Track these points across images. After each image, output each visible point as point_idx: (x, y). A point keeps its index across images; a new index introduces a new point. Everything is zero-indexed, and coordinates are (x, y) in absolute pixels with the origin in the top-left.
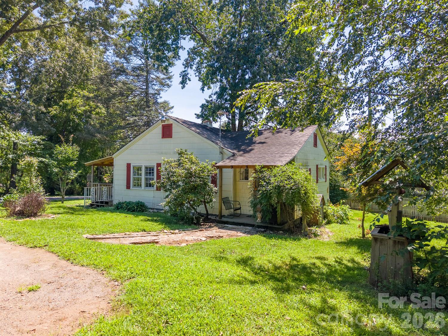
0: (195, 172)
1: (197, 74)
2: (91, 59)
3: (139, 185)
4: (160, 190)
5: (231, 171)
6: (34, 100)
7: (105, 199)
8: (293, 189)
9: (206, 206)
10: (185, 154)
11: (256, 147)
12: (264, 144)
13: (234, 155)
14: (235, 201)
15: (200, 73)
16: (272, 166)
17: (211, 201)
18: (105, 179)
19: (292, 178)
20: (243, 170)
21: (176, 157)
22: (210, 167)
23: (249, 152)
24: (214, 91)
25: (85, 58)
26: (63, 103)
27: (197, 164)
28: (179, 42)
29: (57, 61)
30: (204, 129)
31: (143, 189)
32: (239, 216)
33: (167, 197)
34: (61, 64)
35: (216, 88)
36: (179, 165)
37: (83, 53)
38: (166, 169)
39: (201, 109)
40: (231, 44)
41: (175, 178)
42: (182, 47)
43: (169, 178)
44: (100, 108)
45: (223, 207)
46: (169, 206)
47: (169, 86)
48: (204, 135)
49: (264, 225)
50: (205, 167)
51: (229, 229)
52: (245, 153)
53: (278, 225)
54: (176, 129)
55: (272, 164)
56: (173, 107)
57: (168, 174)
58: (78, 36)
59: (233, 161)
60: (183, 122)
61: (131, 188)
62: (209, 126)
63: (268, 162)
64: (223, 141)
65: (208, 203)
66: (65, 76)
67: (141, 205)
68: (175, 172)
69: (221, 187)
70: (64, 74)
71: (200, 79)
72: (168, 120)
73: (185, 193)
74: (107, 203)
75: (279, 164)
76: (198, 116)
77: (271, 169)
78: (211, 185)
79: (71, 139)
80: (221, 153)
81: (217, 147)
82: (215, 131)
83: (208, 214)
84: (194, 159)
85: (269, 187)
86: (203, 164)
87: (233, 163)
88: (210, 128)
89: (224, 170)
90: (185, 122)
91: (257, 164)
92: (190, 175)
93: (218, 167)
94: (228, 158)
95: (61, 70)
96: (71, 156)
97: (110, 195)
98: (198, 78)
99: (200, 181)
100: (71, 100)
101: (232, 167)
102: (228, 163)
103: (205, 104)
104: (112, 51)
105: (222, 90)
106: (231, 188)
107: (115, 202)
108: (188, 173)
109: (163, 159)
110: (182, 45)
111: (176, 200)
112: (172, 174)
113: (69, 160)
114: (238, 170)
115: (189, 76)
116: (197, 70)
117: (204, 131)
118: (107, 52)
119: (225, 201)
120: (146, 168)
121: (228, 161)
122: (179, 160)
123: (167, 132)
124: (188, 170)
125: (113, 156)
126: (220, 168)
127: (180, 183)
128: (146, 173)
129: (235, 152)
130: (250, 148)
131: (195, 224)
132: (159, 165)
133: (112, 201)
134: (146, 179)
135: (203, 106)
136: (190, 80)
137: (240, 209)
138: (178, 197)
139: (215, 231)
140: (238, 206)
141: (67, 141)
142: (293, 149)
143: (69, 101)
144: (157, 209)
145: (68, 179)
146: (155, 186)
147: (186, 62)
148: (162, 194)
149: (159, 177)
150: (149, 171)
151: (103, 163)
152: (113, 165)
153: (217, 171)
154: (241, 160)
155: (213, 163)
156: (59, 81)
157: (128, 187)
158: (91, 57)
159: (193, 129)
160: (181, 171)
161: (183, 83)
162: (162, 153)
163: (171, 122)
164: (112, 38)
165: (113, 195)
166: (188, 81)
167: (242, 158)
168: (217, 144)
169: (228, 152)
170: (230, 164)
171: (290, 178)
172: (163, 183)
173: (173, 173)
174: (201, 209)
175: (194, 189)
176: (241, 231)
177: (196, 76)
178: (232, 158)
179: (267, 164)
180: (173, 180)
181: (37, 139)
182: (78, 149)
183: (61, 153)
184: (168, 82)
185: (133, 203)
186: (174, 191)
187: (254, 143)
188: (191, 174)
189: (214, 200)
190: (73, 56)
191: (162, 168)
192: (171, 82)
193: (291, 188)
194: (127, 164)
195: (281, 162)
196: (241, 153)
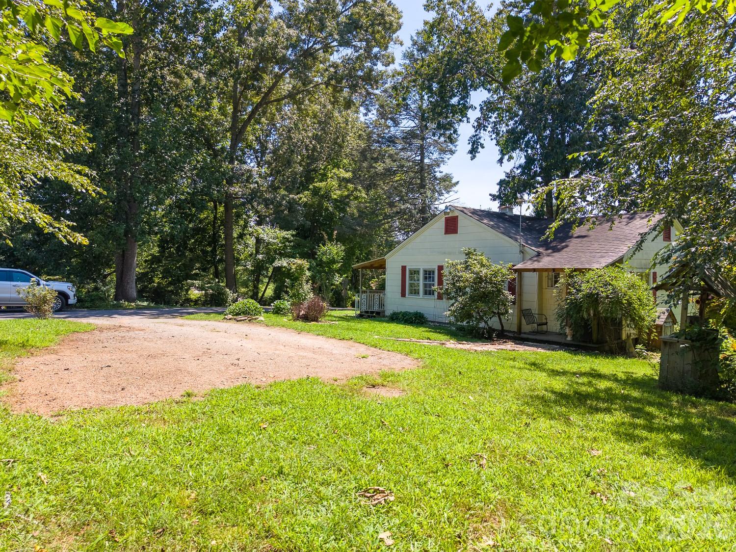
0: (486, 277)
1: (494, 136)
2: (347, 124)
3: (416, 292)
4: (442, 299)
5: (535, 275)
6: (287, 187)
7: (376, 308)
8: (610, 298)
9: (500, 319)
10: (473, 255)
11: (572, 244)
12: (585, 239)
13: (539, 254)
14: (541, 314)
15: (498, 134)
16: (586, 269)
17: (507, 312)
18: (372, 285)
19: (610, 284)
20: (552, 274)
21: (463, 258)
22: (504, 271)
23: (559, 250)
24: (517, 165)
25: (339, 123)
26: (314, 186)
27: (488, 267)
28: (468, 100)
29: (306, 131)
30: (501, 220)
31: (421, 297)
32: (546, 333)
33: (453, 305)
34: (310, 135)
35: (519, 158)
36: (467, 268)
37: (337, 117)
38: (450, 273)
39: (498, 187)
40: (540, 99)
41: (462, 284)
42: (471, 107)
43: (454, 284)
44: (360, 191)
45: (524, 321)
46: (455, 316)
47: (452, 152)
48: (499, 228)
49: (576, 343)
50: (499, 270)
51: (529, 346)
52: (554, 252)
53: (593, 343)
54: (464, 223)
55: (587, 266)
56: (458, 182)
57: (453, 279)
58: (333, 97)
59: (536, 263)
60: (473, 213)
61: (407, 296)
62: (509, 214)
63: (582, 263)
64: (526, 235)
65: (502, 314)
66: (314, 149)
67: (420, 317)
68: (462, 277)
69: (520, 295)
70: (314, 147)
71: (498, 144)
72: (453, 211)
73: (473, 302)
74: (378, 313)
75: (595, 266)
76: (494, 197)
77: (583, 272)
78: (506, 292)
79: (335, 237)
80: (522, 252)
81: (517, 244)
82: (515, 220)
83: (503, 330)
84: (485, 261)
85: (580, 295)
86: (495, 267)
87: (536, 265)
88: (510, 217)
89: (526, 274)
90: (475, 212)
91: (566, 267)
92: (479, 280)
93: (516, 271)
94: (530, 259)
95: (311, 143)
96: (336, 257)
97: (382, 304)
98: (495, 142)
99: (493, 287)
100: (324, 183)
101: (534, 270)
102: (529, 265)
103: (505, 180)
104: (375, 112)
105: (529, 163)
106: (535, 298)
107: (388, 313)
108: (478, 278)
109: (447, 261)
110: (471, 103)
111: (462, 309)
112: (456, 279)
113: (333, 261)
114: (545, 274)
115: (482, 141)
116: (493, 131)
117: (500, 222)
118: (369, 114)
119: (525, 314)
120: (425, 272)
121: (530, 262)
122: (466, 262)
123: (451, 225)
124: (477, 273)
125: (385, 257)
126: (519, 271)
127: (467, 289)
128: (425, 278)
129: (541, 250)
130: (564, 244)
131: (486, 338)
132: (440, 268)
133: (384, 312)
134: (425, 285)
135: (501, 183)
136: (483, 147)
137: (546, 324)
138: (465, 306)
139: (509, 346)
140: (544, 321)
141: (331, 239)
142: (622, 247)
143: (322, 185)
144: (438, 322)
145: (332, 285)
146: (436, 294)
147: (477, 122)
148: (445, 303)
149: (440, 282)
150: (428, 274)
151: (372, 265)
152: (385, 268)
153: (516, 276)
154: (548, 261)
155: (510, 265)
156: (308, 157)
157: (403, 295)
158: (347, 120)
159: (485, 221)
160: (468, 275)
161: (473, 152)
162: (445, 253)
163: (456, 213)
164: (375, 95)
165: (385, 304)
166: (480, 149)
167: (549, 258)
168: (516, 240)
169: (532, 250)
170: (531, 267)
171: (606, 284)
172: (447, 289)
173: (459, 277)
174: (494, 322)
175: (485, 297)
176: (543, 348)
177: (492, 139)
178: (535, 259)
179: (580, 267)
180: (459, 286)
181: (287, 234)
182: (343, 248)
183: (324, 253)
184: (451, 146)
185: (410, 313)
186: (460, 299)
187: (571, 237)
188: (481, 278)
189: (510, 311)
190: (324, 122)
191: (445, 272)
192: (456, 146)
193: (607, 296)
194: (402, 267)
195: (599, 264)
196: (550, 251)
